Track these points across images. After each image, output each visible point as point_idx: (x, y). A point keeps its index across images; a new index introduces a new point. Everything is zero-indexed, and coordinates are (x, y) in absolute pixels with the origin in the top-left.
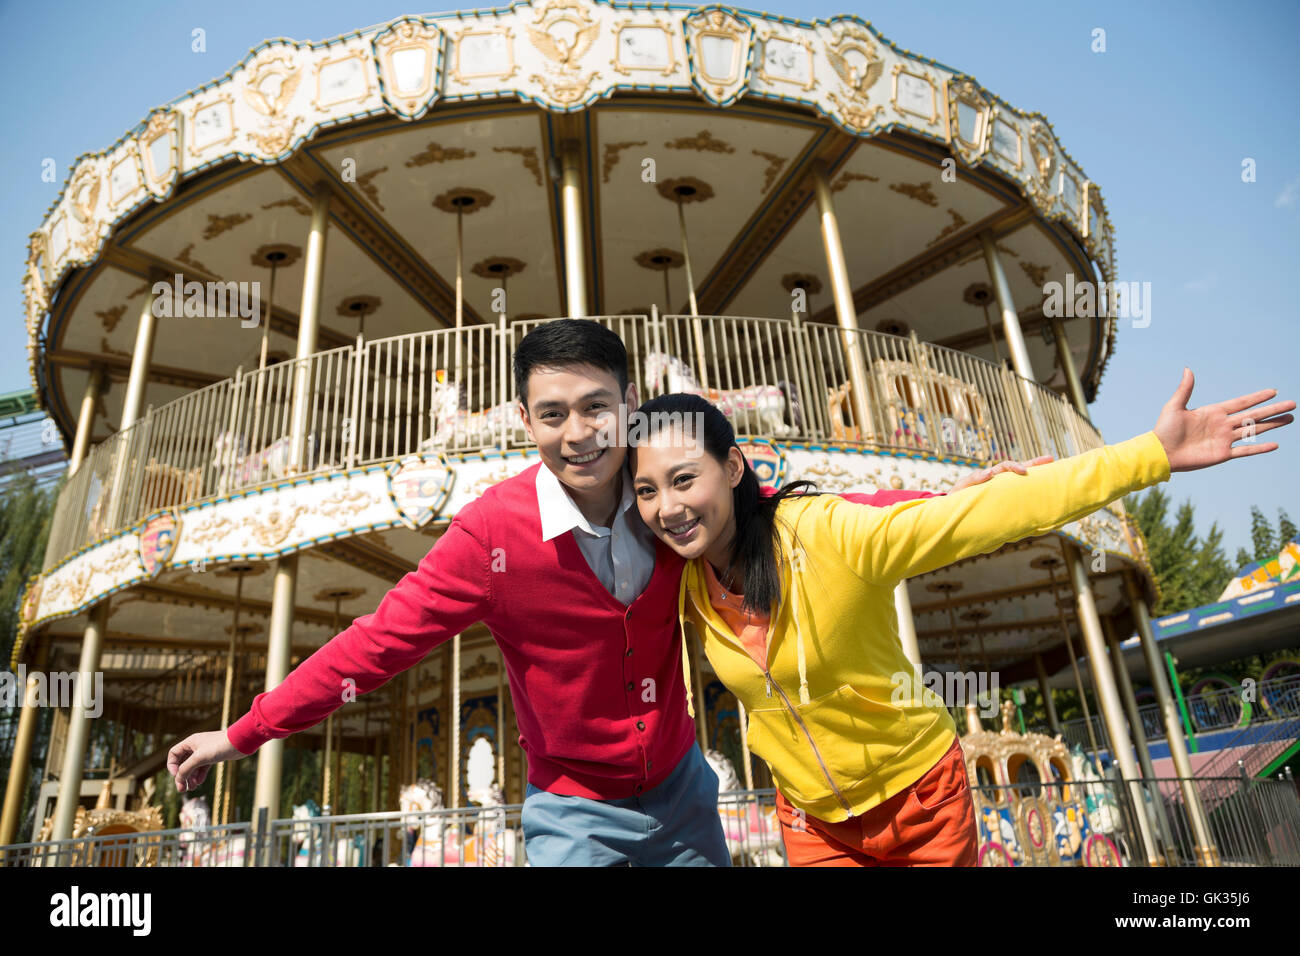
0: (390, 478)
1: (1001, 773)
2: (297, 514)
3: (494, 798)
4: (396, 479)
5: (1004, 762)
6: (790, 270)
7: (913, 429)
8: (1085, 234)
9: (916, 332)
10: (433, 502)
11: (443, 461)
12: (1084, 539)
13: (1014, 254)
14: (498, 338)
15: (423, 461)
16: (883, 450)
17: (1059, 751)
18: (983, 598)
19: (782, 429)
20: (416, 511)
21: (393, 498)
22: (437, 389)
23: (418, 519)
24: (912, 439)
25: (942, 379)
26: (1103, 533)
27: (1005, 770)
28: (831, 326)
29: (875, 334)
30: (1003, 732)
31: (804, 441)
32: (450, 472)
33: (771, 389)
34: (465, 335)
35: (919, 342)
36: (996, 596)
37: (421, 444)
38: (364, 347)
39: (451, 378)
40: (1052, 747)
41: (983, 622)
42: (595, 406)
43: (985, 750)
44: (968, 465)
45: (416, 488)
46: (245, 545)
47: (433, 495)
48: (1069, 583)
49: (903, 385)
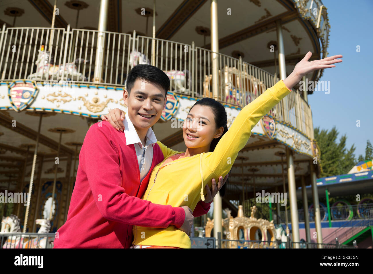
3: (46, 224)
5: (249, 229)
6: (200, 24)
7: (234, 96)
8: (318, 27)
11: (34, 85)
12: (294, 147)
13: (289, 31)
14: (66, 35)
17: (271, 227)
24: (233, 100)
26: (302, 146)
27: (249, 232)
28: (207, 50)
30: (251, 218)
32: (37, 89)
33: (180, 72)
36: (261, 164)
40: (269, 225)
41: (256, 173)
43: (242, 224)
47: (28, 98)
48: (287, 163)
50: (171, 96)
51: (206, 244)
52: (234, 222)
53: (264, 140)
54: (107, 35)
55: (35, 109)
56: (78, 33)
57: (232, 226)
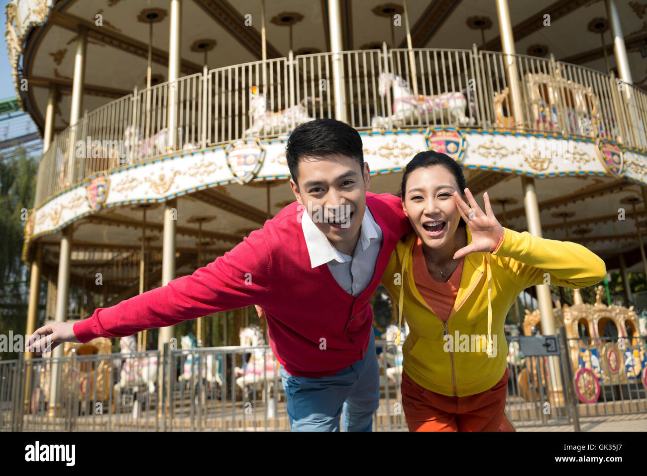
0: (227, 154)
1: (594, 329)
2: (175, 175)
4: (231, 154)
5: (596, 322)
7: (548, 118)
9: (554, 55)
10: (252, 168)
11: (258, 144)
14: (288, 66)
15: (246, 143)
16: (528, 133)
18: (588, 221)
19: (463, 119)
20: (243, 174)
21: (230, 166)
22: (253, 98)
23: (245, 178)
24: (547, 125)
25: (570, 84)
29: (527, 57)
30: (596, 304)
31: (477, 128)
32: (262, 150)
33: (459, 94)
34: (268, 65)
35: (556, 61)
36: (596, 220)
37: (244, 132)
38: (208, 74)
39: (261, 92)
42: (346, 183)
43: (584, 315)
44: (584, 141)
45: (242, 160)
46: (146, 193)
49: (543, 90)
50: (452, 132)
51: (544, 345)
52: (571, 313)
53: (602, 182)
54: (345, 56)
55: (264, 178)
56: (305, 61)
57: (568, 319)
